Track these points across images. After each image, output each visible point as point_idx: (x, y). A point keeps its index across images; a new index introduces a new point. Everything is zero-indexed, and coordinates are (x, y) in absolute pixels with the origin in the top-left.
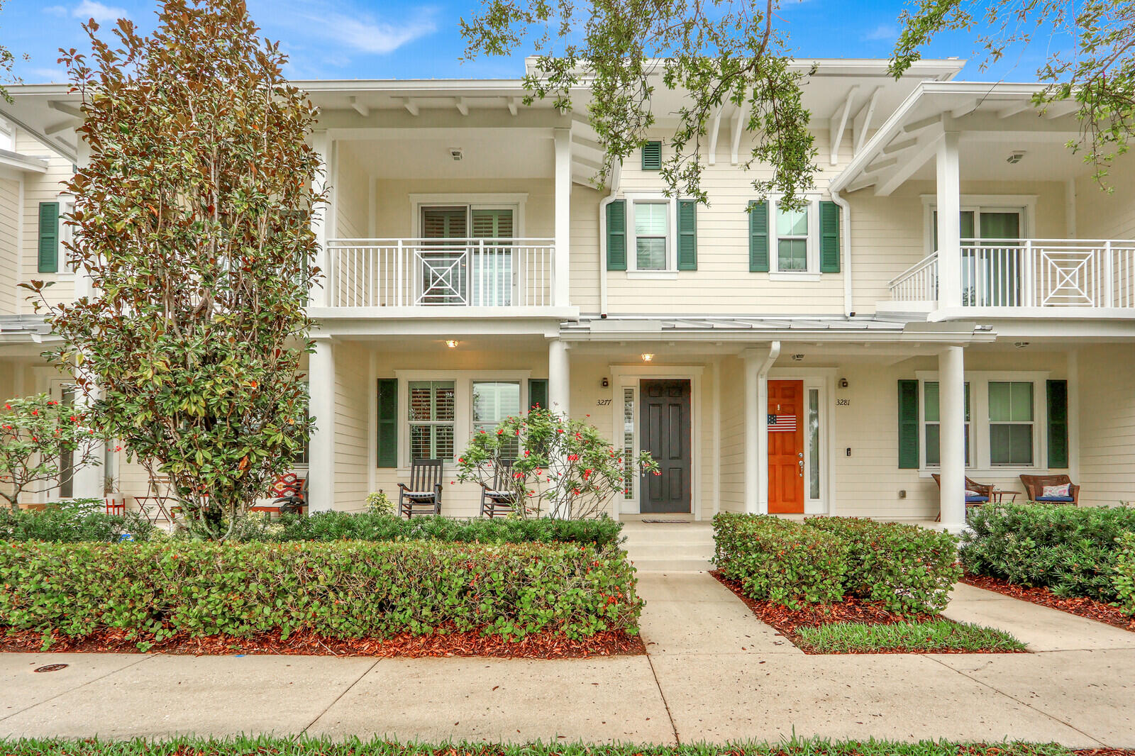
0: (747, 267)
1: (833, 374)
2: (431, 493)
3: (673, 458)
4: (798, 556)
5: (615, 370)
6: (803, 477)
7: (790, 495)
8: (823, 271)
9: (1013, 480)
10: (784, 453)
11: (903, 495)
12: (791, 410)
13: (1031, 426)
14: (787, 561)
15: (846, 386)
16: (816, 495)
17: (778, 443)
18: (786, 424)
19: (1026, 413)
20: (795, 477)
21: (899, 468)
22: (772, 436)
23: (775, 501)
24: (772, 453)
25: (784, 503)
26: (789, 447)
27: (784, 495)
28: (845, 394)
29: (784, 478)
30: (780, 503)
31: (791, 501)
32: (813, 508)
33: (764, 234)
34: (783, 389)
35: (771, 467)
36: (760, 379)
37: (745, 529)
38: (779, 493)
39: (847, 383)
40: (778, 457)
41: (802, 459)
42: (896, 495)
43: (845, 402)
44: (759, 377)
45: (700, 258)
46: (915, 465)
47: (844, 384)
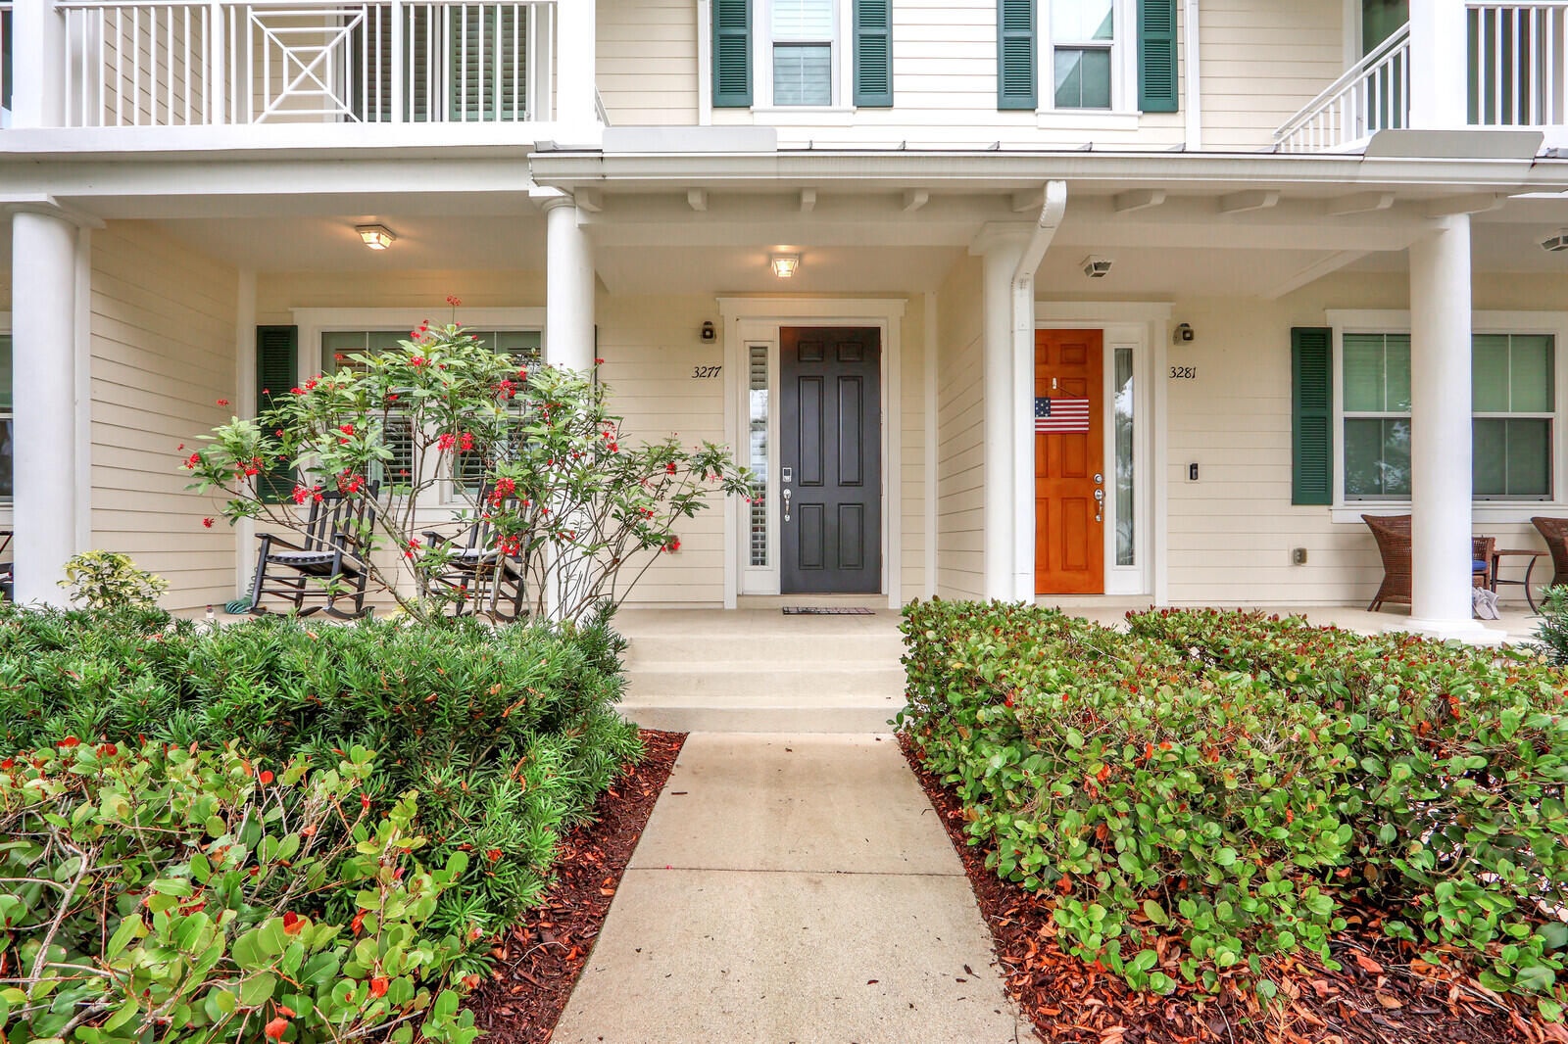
0: (992, 100)
1: (1163, 316)
2: (326, 553)
3: (847, 484)
4: (1165, 787)
5: (729, 307)
6: (1102, 523)
7: (1076, 557)
8: (1145, 108)
9: (1517, 529)
10: (1066, 475)
11: (1300, 557)
12: (1079, 387)
13: (1547, 423)
14: (1122, 806)
15: (1190, 339)
16: (1127, 558)
17: (1054, 455)
18: (1070, 416)
19: (1539, 395)
20: (1087, 521)
21: (1295, 502)
22: (1042, 439)
23: (1047, 569)
24: (1042, 474)
25: (1067, 574)
26: (1075, 463)
27: (1065, 557)
28: (1186, 355)
29: (1064, 523)
30: (1057, 573)
31: (1079, 569)
32: (1122, 583)
33: (1025, 34)
34: (1064, 347)
35: (1042, 502)
36: (1017, 292)
37: (971, 659)
38: (1055, 553)
39: (1191, 333)
40: (1054, 482)
41: (1101, 486)
42: (1286, 558)
43: (1187, 373)
44: (1017, 285)
45: (898, 83)
46: (1327, 499)
47: (1185, 334)
